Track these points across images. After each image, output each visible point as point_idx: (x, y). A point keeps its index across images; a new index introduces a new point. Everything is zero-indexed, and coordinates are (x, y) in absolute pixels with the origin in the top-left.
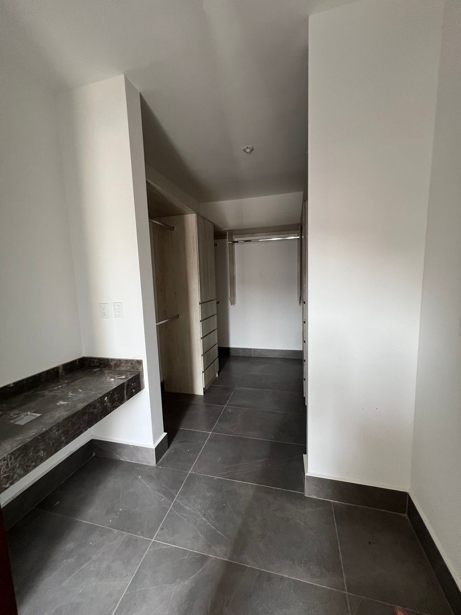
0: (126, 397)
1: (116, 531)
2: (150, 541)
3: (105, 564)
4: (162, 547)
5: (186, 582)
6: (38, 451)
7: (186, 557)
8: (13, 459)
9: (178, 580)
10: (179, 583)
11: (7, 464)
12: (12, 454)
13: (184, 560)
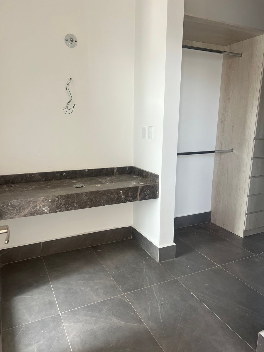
0: (138, 197)
1: (112, 278)
2: (123, 294)
3: (97, 287)
4: (125, 300)
5: (122, 323)
6: (74, 202)
7: (132, 314)
8: (61, 199)
9: (119, 318)
10: (119, 320)
11: (58, 200)
12: (61, 196)
13: (130, 313)
